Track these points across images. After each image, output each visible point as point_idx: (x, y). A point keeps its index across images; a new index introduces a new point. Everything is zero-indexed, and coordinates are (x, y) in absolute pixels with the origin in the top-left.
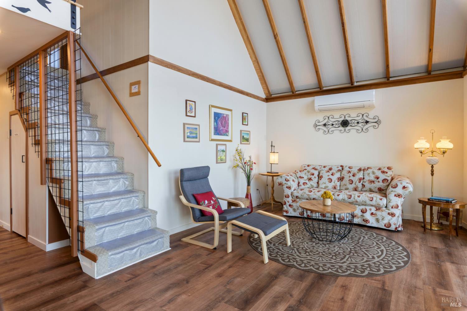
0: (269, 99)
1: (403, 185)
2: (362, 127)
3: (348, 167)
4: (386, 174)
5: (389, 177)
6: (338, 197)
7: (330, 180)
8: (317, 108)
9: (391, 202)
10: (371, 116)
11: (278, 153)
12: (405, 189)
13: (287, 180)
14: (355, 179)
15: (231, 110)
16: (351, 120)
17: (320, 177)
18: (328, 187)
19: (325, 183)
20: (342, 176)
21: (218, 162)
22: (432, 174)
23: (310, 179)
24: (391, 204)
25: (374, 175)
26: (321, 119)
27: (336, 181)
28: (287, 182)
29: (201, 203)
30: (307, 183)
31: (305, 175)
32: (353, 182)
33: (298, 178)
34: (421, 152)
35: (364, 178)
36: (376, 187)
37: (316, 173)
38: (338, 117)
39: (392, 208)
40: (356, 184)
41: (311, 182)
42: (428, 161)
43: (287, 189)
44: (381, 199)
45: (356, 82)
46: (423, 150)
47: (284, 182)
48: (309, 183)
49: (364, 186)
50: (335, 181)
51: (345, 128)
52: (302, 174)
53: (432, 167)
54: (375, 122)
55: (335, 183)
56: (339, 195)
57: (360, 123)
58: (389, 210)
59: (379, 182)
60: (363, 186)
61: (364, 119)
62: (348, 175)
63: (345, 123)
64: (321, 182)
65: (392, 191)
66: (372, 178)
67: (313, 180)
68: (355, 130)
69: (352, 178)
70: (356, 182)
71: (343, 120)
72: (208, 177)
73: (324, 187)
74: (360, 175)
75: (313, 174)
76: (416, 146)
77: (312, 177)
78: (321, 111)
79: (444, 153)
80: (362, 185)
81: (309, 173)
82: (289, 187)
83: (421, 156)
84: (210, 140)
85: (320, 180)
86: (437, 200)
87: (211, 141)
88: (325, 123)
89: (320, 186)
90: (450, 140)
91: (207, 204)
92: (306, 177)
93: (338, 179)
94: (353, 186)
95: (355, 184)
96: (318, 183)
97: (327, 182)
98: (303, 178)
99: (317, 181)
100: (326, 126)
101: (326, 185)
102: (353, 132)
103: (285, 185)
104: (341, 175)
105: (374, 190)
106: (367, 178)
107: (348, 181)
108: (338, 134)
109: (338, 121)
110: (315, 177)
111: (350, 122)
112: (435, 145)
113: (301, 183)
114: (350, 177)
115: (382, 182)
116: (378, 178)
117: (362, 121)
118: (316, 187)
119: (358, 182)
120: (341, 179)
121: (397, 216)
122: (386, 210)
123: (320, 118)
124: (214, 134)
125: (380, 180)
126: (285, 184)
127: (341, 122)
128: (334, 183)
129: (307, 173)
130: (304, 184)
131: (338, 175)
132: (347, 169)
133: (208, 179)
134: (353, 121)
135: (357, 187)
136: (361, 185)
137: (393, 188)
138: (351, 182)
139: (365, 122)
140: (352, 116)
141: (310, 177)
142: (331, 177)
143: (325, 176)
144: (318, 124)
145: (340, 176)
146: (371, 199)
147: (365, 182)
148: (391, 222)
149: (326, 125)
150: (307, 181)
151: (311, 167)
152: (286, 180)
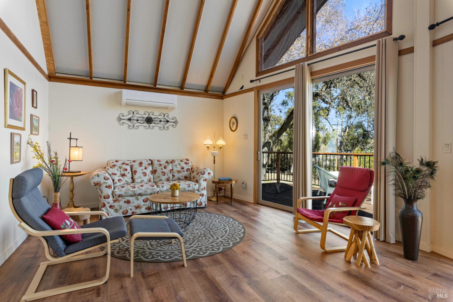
1: (208, 172)
2: (164, 125)
3: (156, 161)
4: (188, 165)
5: (190, 167)
6: (163, 188)
7: (145, 174)
10: (171, 117)
11: (82, 147)
13: (106, 178)
14: (167, 171)
15: (24, 83)
16: (155, 118)
17: (134, 172)
18: (144, 180)
19: (141, 178)
20: (154, 169)
21: (14, 161)
22: (214, 163)
23: (123, 175)
24: (201, 187)
25: (180, 166)
26: (126, 113)
27: (150, 174)
28: (106, 181)
29: (62, 227)
30: (121, 180)
31: (118, 171)
32: (165, 173)
33: (110, 175)
34: (208, 148)
35: (173, 170)
36: (183, 176)
37: (129, 168)
38: (142, 113)
39: (202, 190)
40: (168, 175)
41: (125, 178)
42: (212, 154)
43: (106, 188)
44: (195, 185)
45: (158, 85)
46: (209, 146)
47: (103, 181)
48: (124, 179)
49: (174, 176)
50: (149, 174)
51: (149, 124)
52: (114, 170)
53: (214, 158)
54: (173, 122)
56: (164, 186)
57: (162, 121)
58: (200, 192)
59: (184, 171)
60: (173, 176)
61: (165, 119)
62: (160, 167)
63: (149, 120)
64: (136, 177)
65: (202, 177)
66: (179, 168)
67: (127, 176)
68: (158, 128)
69: (164, 170)
70: (168, 173)
71: (147, 117)
73: (140, 182)
74: (170, 167)
75: (126, 170)
76: (205, 142)
77: (126, 173)
78: (127, 105)
79: (221, 148)
80: (173, 175)
81: (122, 169)
82: (109, 186)
83: (208, 150)
85: (135, 174)
87: (7, 127)
88: (130, 118)
89: (137, 181)
90: (223, 139)
92: (118, 173)
93: (151, 172)
94: (166, 177)
95: (167, 175)
96: (132, 178)
97: (142, 176)
98: (116, 174)
99: (131, 177)
100: (131, 121)
101: (141, 179)
102: (156, 128)
103: (104, 184)
104: (153, 169)
105: (181, 179)
106: (175, 169)
107: (160, 173)
108: (143, 130)
109: (143, 118)
110: (129, 173)
111: (154, 120)
112: (216, 142)
113: (116, 181)
114: (162, 169)
115: (186, 171)
116: (183, 168)
117: (164, 120)
118: (130, 182)
119: (169, 173)
120: (154, 172)
121: (205, 195)
122: (198, 193)
123: (125, 111)
124: (10, 117)
125: (185, 169)
126: (104, 183)
127: (146, 118)
128: (148, 176)
129: (119, 169)
130: (119, 180)
131: (150, 168)
132: (156, 163)
134: (157, 119)
135: (169, 177)
136: (172, 176)
138: (164, 174)
139: (166, 121)
140: (156, 114)
141: (123, 172)
142: (145, 171)
143: (139, 170)
144: (122, 118)
145: (152, 170)
146: (189, 186)
147: (174, 173)
148: (201, 201)
149: (131, 120)
150: (121, 178)
151: (120, 162)
152: (104, 179)
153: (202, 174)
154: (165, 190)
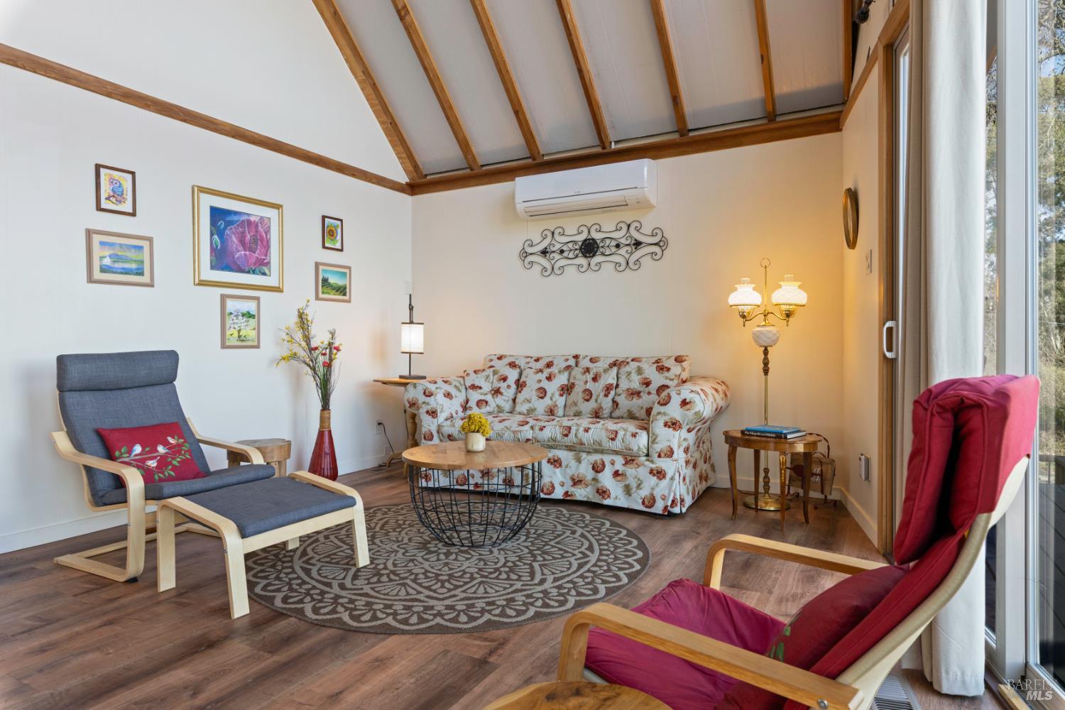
0: (418, 185)
1: (683, 397)
2: (627, 256)
3: (588, 359)
4: (666, 374)
5: (672, 380)
6: (541, 432)
7: (542, 393)
8: (520, 207)
9: (657, 441)
10: (647, 229)
11: (422, 324)
12: (687, 407)
13: (427, 393)
14: (597, 388)
15: (277, 207)
16: (603, 240)
17: (520, 385)
18: (535, 409)
19: (529, 401)
20: (572, 381)
21: (228, 344)
22: (766, 371)
23: (497, 392)
24: (658, 447)
25: (639, 377)
26: (537, 239)
27: (557, 394)
28: (428, 399)
29: (117, 454)
30: (487, 402)
31: (486, 381)
32: (591, 394)
33: (466, 388)
34: (744, 317)
35: (617, 386)
36: (642, 408)
37: (513, 375)
38: (574, 232)
39: (659, 456)
40: (599, 401)
41: (499, 400)
42: (756, 337)
43: (427, 416)
44: (634, 435)
45: (616, 142)
46: (747, 309)
47: (422, 398)
48: (493, 402)
49: (617, 405)
50: (553, 395)
51: (589, 259)
52: (479, 380)
53: (766, 352)
54: (655, 244)
55: (554, 399)
56: (544, 427)
57: (621, 246)
58: (652, 462)
59: (649, 393)
60: (615, 403)
61: (631, 237)
62: (584, 378)
63: (589, 248)
64: (520, 397)
65: (659, 413)
66: (635, 384)
67: (505, 394)
68: (612, 265)
69: (590, 386)
70: (598, 396)
71: (585, 240)
72: (175, 383)
73: (525, 412)
74: (610, 378)
75: (504, 379)
76: (733, 299)
77: (503, 385)
78: (534, 215)
79: (788, 315)
80: (614, 401)
81: (496, 376)
82: (433, 412)
83: (744, 325)
84: (197, 282)
85: (520, 392)
86: (759, 434)
87: (199, 284)
88: (546, 248)
89: (518, 408)
90: (799, 283)
91: (136, 455)
92: (487, 387)
93: (562, 389)
94: (592, 405)
95: (596, 401)
96: (514, 400)
97: (534, 398)
98: (480, 388)
99: (513, 397)
100: (548, 255)
101: (531, 405)
102: (608, 268)
103: (423, 406)
104: (569, 380)
105: (637, 415)
106: (624, 385)
107: (580, 393)
108: (575, 275)
109: (575, 242)
110: (509, 387)
111: (600, 245)
113: (472, 403)
114: (586, 382)
115: (655, 392)
116: (647, 384)
117: (628, 242)
118: (508, 411)
119: (602, 394)
120: (567, 389)
121: (668, 476)
122: (647, 463)
123: (534, 232)
124: (212, 268)
125: (653, 388)
126: (424, 403)
127: (580, 244)
128: (551, 399)
129: (491, 377)
130: (480, 403)
131: (562, 379)
132: (585, 363)
133: (174, 386)
134: (608, 241)
135: (601, 408)
136: (610, 404)
137: (661, 405)
138: (588, 395)
139: (634, 244)
140: (607, 227)
141: (497, 385)
142: (545, 384)
143: (532, 380)
144: (530, 250)
145: (566, 383)
146: (613, 436)
147: (619, 395)
148: (655, 493)
149: (548, 252)
150: (489, 398)
151: (506, 361)
152: (424, 393)
153: (662, 401)
154: (546, 440)
